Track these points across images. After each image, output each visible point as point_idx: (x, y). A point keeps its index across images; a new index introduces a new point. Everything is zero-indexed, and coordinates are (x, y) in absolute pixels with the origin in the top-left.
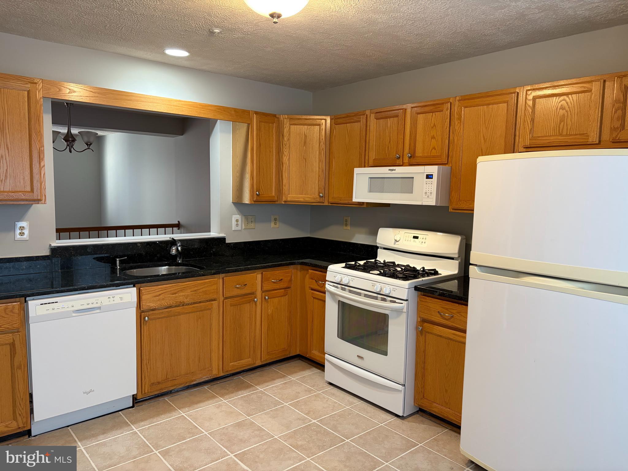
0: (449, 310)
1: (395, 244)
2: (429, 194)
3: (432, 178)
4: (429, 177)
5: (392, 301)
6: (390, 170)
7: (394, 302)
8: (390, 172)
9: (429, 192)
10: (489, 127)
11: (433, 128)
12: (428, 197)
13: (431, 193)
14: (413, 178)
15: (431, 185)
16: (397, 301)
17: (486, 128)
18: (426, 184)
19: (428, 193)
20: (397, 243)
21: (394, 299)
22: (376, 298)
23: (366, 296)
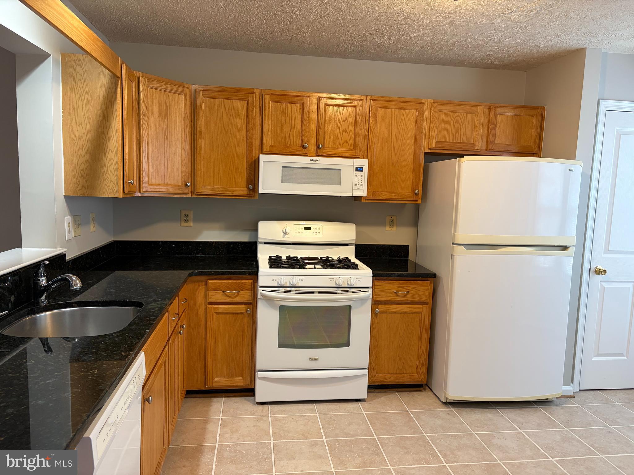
0: (405, 288)
1: (284, 237)
2: (359, 186)
3: (362, 171)
4: (359, 169)
5: (354, 292)
6: (311, 160)
7: (360, 291)
8: (312, 162)
9: (359, 184)
10: (400, 128)
11: (344, 122)
12: (358, 188)
13: (361, 185)
14: (340, 170)
15: (362, 177)
16: (362, 290)
17: (398, 129)
18: (356, 176)
19: (358, 184)
20: (286, 236)
21: (358, 289)
22: (335, 292)
23: (320, 293)
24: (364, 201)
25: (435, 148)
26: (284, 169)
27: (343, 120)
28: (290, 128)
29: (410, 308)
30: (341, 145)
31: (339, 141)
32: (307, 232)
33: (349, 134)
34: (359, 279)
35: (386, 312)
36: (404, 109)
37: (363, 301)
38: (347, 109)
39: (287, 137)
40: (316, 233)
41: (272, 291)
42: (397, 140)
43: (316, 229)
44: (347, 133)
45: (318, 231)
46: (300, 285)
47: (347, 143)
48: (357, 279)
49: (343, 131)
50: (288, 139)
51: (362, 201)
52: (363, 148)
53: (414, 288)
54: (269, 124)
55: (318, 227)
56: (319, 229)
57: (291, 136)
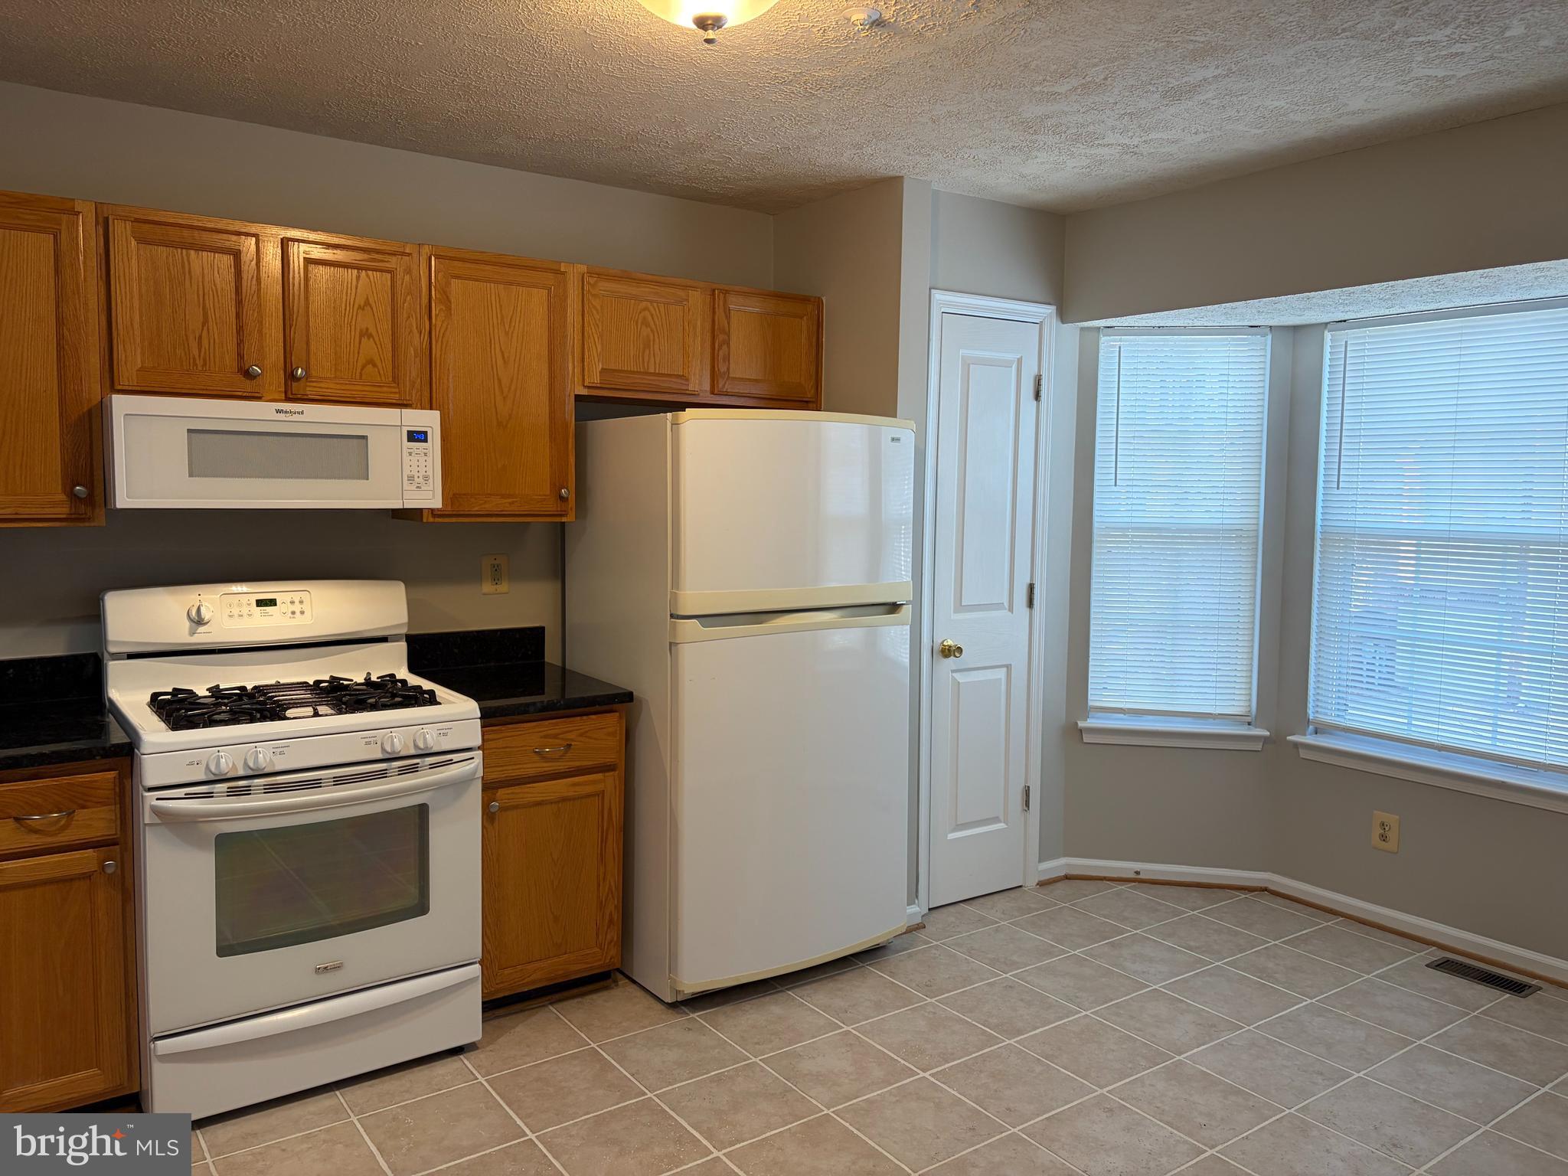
0: (561, 736)
1: (192, 633)
2: (421, 480)
3: (425, 440)
4: (417, 436)
5: (433, 766)
6: (278, 411)
7: (450, 762)
8: (282, 417)
9: (420, 475)
10: (512, 333)
12: (418, 487)
13: (426, 478)
14: (365, 438)
15: (426, 458)
16: (455, 757)
18: (410, 454)
19: (416, 477)
20: (201, 629)
21: (443, 756)
22: (382, 775)
23: (339, 781)
24: (431, 520)
25: (598, 385)
26: (193, 435)
27: (360, 306)
28: (201, 319)
29: (575, 785)
30: (359, 371)
31: (351, 360)
32: (266, 614)
33: (378, 343)
34: (446, 731)
35: (516, 807)
36: (519, 285)
37: (458, 785)
38: (368, 276)
39: (194, 345)
40: (293, 613)
41: (189, 797)
42: (505, 362)
43: (292, 602)
44: (371, 340)
45: (297, 608)
46: (279, 768)
47: (375, 365)
48: (442, 732)
49: (361, 336)
50: (195, 352)
51: (425, 520)
52: (419, 380)
53: (581, 735)
54: (132, 307)
55: (296, 597)
56: (301, 602)
57: (205, 342)
